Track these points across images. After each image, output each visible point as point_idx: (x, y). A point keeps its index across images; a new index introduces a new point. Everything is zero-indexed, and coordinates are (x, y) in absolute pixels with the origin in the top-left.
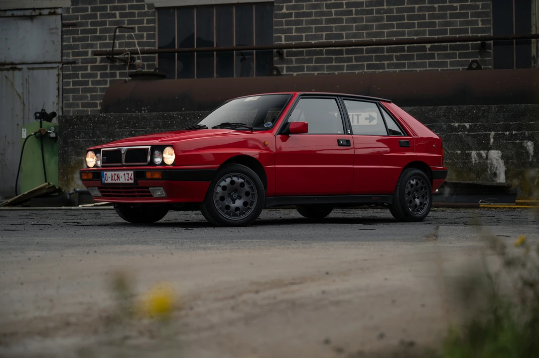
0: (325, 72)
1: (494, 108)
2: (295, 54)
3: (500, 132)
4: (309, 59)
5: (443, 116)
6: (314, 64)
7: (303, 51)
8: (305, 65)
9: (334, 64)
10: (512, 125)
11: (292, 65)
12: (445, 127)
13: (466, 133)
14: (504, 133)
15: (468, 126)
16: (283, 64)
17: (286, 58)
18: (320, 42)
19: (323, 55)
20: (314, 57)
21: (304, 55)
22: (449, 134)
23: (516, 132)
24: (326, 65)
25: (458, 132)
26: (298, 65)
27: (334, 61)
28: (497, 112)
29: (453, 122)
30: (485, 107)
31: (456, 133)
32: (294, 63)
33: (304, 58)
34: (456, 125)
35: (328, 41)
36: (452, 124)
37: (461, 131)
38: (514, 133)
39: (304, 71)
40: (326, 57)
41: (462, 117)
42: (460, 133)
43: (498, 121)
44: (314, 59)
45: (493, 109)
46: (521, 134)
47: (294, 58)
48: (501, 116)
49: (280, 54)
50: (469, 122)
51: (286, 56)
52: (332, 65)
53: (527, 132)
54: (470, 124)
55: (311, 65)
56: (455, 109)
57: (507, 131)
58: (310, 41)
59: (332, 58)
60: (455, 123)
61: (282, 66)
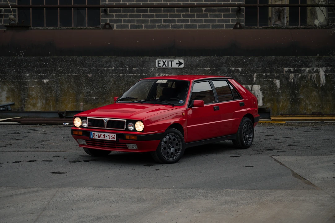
0: (136, 24)
1: (256, 58)
2: (115, 11)
3: (260, 74)
4: (125, 14)
5: (225, 63)
6: (128, 18)
7: (121, 10)
8: (122, 19)
9: (141, 19)
10: (267, 69)
11: (113, 19)
12: (226, 70)
13: (239, 74)
14: (262, 75)
15: (240, 70)
16: (107, 17)
17: (109, 13)
18: (132, 4)
19: (134, 12)
20: (128, 14)
21: (122, 12)
22: (229, 74)
23: (269, 74)
24: (136, 19)
25: (234, 73)
26: (118, 19)
27: (142, 17)
28: (258, 61)
29: (231, 67)
30: (251, 58)
31: (233, 74)
32: (114, 17)
33: (121, 14)
34: (233, 69)
35: (138, 3)
36: (231, 68)
37: (236, 73)
38: (268, 74)
39: (121, 23)
40: (136, 14)
41: (237, 64)
42: (235, 74)
43: (259, 67)
44: (128, 15)
45: (256, 59)
46: (272, 75)
47: (114, 14)
48: (261, 64)
49: (105, 11)
50: (241, 67)
51: (110, 12)
52: (140, 20)
53: (276, 74)
54: (242, 68)
55: (126, 19)
56: (233, 58)
57: (264, 73)
58: (125, 3)
59: (140, 14)
60: (232, 67)
61: (107, 19)
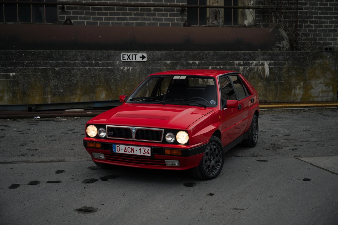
0: (91, 21)
1: (211, 52)
2: (72, 9)
3: (214, 67)
4: (82, 12)
5: (184, 57)
6: (84, 16)
7: (77, 7)
8: (79, 16)
9: (96, 16)
10: (220, 63)
11: (70, 16)
12: (185, 63)
13: (197, 67)
14: (216, 67)
15: (197, 63)
16: (65, 14)
17: (66, 11)
18: (88, 2)
19: (90, 10)
20: (84, 11)
21: (78, 9)
22: (187, 67)
23: (223, 67)
24: (92, 16)
25: (192, 66)
26: (74, 16)
27: (97, 14)
28: (213, 55)
29: (189, 61)
30: (206, 52)
31: (191, 67)
32: (71, 14)
33: (78, 12)
34: (191, 62)
35: (93, 1)
36: (189, 62)
37: (194, 66)
38: (221, 67)
39: (78, 20)
40: (92, 12)
41: (194, 58)
42: (193, 67)
43: (213, 61)
44: (84, 13)
45: (211, 54)
46: (225, 68)
47: (71, 11)
48: (215, 58)
49: (63, 8)
50: (198, 61)
51: (67, 10)
52: (95, 17)
53: (228, 67)
54: (199, 62)
55: (83, 16)
56: (191, 53)
57: (218, 66)
58: (82, 1)
59: (95, 12)
60: (190, 61)
61: (64, 15)
